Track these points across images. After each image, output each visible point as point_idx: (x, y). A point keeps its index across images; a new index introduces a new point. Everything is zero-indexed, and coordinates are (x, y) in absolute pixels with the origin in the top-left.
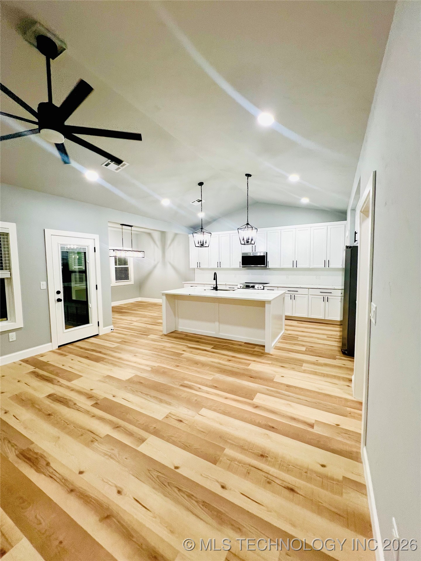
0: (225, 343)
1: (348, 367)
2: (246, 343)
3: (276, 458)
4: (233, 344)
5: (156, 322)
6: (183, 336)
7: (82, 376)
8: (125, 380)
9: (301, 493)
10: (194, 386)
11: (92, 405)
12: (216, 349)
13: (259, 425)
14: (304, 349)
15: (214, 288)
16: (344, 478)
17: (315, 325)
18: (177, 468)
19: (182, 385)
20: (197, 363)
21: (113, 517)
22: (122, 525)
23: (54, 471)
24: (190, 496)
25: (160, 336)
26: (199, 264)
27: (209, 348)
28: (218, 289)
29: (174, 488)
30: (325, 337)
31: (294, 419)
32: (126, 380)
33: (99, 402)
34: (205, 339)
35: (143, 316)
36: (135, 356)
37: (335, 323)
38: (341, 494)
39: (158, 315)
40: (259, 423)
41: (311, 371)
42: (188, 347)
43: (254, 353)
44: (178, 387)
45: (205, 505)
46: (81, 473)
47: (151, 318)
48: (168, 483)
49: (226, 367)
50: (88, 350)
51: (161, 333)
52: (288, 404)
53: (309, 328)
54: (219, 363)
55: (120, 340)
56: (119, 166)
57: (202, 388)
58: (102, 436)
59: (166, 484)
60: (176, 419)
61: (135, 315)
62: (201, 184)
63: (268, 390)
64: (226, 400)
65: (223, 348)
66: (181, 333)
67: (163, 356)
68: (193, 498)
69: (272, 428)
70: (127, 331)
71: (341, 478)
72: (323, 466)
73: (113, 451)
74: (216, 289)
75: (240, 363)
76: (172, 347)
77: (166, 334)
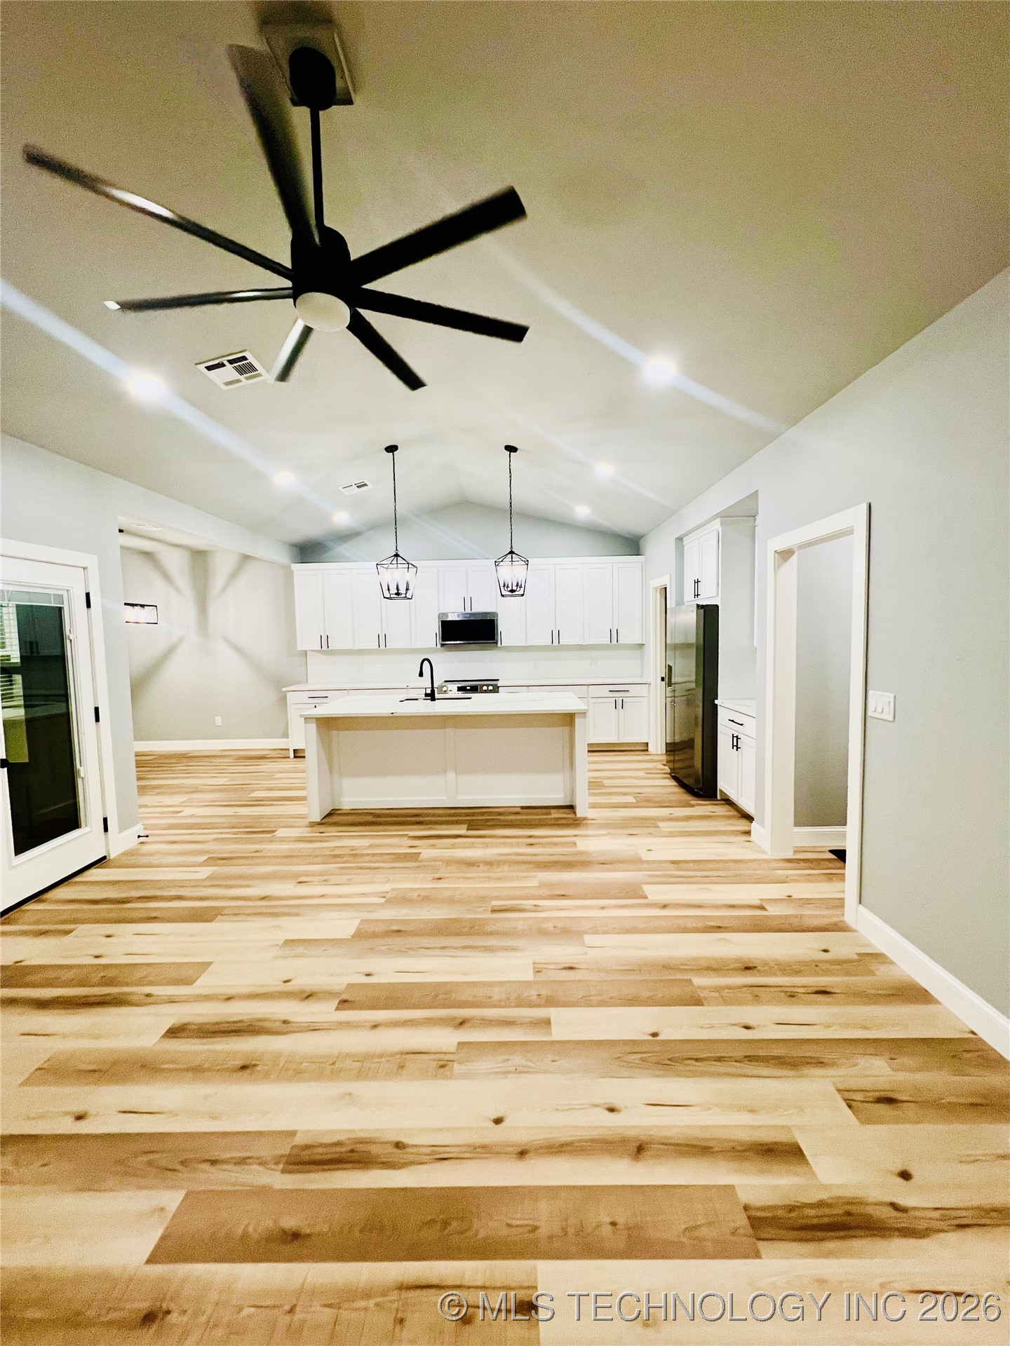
0: (483, 814)
1: (720, 814)
2: (522, 808)
3: (765, 964)
4: (500, 814)
5: (251, 799)
6: (370, 818)
7: (211, 963)
8: (350, 937)
9: (838, 991)
10: (521, 905)
11: (337, 1009)
12: (479, 830)
13: (697, 930)
14: (631, 799)
15: (426, 695)
16: (859, 954)
17: (605, 756)
18: (655, 1035)
19: (494, 911)
20: (471, 864)
21: (647, 1144)
22: (677, 1145)
23: (434, 1148)
24: (719, 1059)
25: (306, 829)
26: (325, 641)
27: (462, 830)
28: (437, 696)
29: (686, 1062)
30: (642, 774)
31: (732, 906)
32: (353, 936)
33: (344, 997)
34: (428, 815)
35: (189, 790)
36: (298, 882)
37: (638, 749)
38: (873, 974)
39: (228, 781)
40: (694, 928)
41: (680, 831)
42: (410, 837)
43: (560, 822)
44: (490, 915)
45: (751, 1059)
46: (498, 1121)
47: (221, 791)
48: (669, 1059)
49: (539, 857)
50: (128, 902)
51: (306, 822)
52: (701, 889)
53: (604, 762)
54: (518, 854)
55: (205, 858)
56: (242, 378)
57: (539, 904)
58: (453, 1049)
59: (669, 1062)
60: (559, 968)
61: (159, 791)
62: (392, 449)
63: (650, 876)
64: (603, 911)
65: (490, 826)
66: (353, 812)
67: (377, 868)
68: (726, 1059)
69: (719, 929)
70: (191, 834)
71: (856, 957)
72: (826, 951)
73: (510, 1063)
74: (431, 696)
75: (555, 844)
76: (371, 846)
77: (318, 820)
